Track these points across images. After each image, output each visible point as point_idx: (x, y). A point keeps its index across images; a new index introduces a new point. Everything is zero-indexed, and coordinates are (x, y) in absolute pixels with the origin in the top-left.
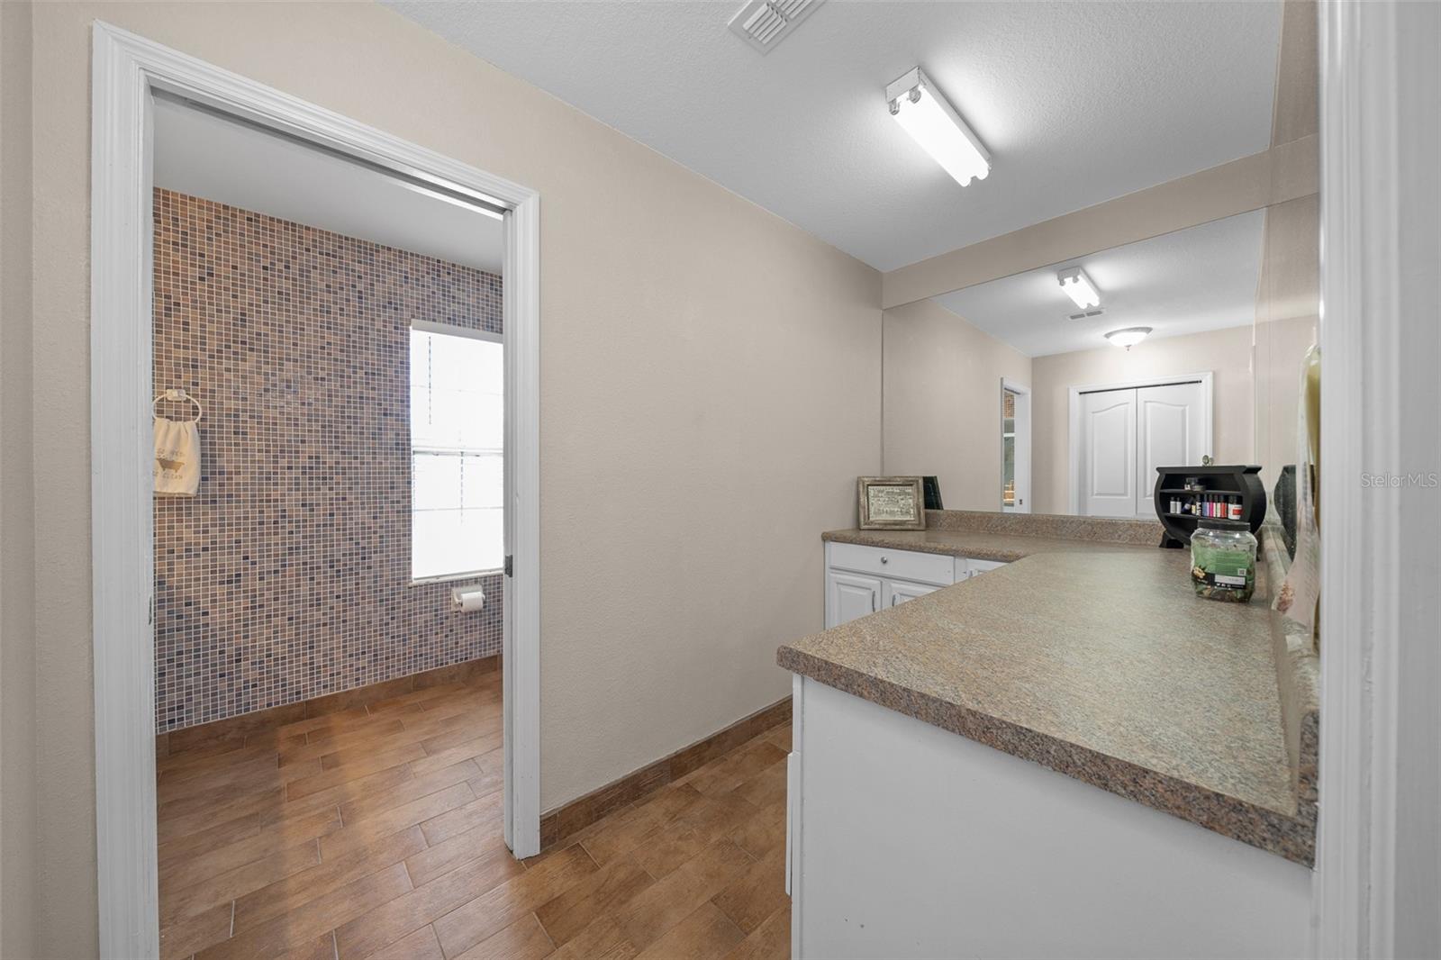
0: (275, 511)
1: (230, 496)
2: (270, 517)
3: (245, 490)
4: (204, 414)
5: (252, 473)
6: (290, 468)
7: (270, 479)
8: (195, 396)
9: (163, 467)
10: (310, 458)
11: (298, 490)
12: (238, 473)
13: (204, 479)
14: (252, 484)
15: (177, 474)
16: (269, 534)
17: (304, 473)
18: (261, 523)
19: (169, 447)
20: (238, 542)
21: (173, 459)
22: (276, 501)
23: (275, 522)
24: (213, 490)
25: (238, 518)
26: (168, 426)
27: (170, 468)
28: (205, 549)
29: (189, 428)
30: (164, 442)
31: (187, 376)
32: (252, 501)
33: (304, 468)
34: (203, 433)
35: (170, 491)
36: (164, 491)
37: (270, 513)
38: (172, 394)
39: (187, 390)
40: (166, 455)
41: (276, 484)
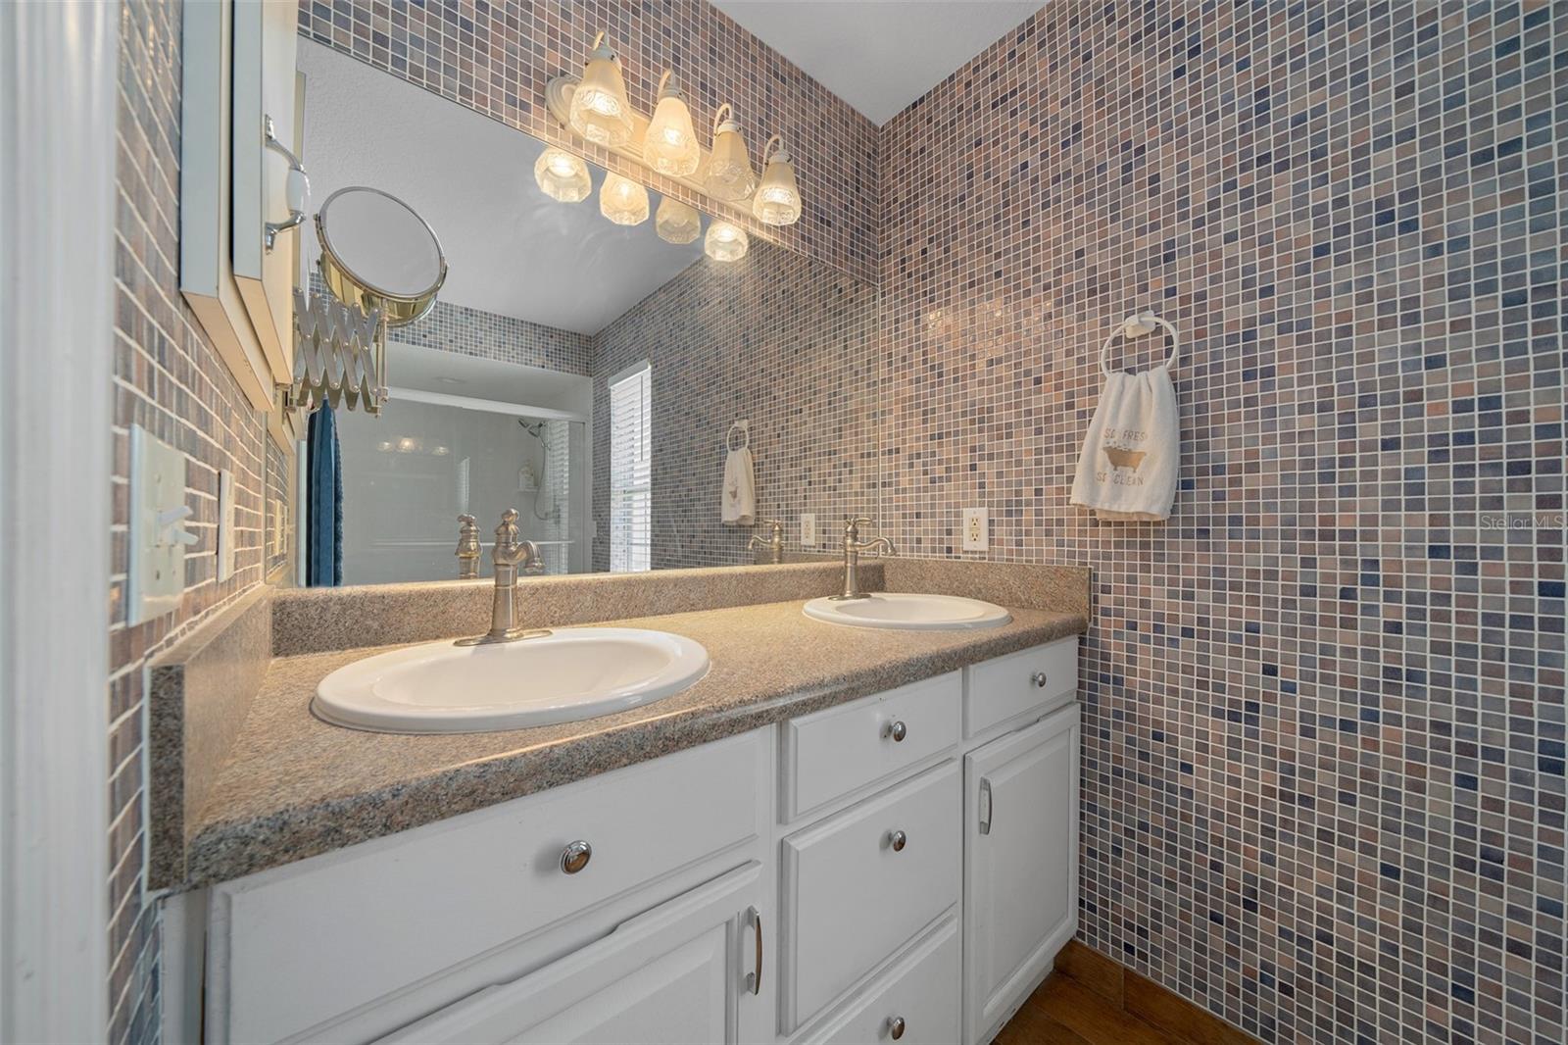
0: (1345, 564)
1: (1236, 521)
2: (1331, 578)
3: (1269, 507)
4: (1185, 349)
5: (1285, 465)
6: (1390, 445)
7: (1331, 478)
8: (1170, 316)
9: (1113, 463)
10: (1462, 407)
11: (1419, 506)
12: (1253, 468)
13: (1187, 485)
14: (1285, 493)
15: (1136, 475)
16: (1328, 622)
17: (1438, 456)
18: (1308, 591)
19: (1122, 423)
20: (1252, 628)
21: (1131, 447)
22: (1348, 535)
23: (1346, 594)
24: (1204, 508)
25: (1254, 574)
26: (1123, 384)
27: (1125, 466)
28: (1187, 633)
29: (1157, 378)
30: (1115, 416)
31: (1157, 283)
32: (1285, 535)
33: (1439, 440)
34: (1181, 389)
35: (1123, 509)
36: (1115, 508)
37: (1330, 568)
38: (1130, 326)
39: (1157, 309)
40: (1117, 441)
41: (1348, 491)
